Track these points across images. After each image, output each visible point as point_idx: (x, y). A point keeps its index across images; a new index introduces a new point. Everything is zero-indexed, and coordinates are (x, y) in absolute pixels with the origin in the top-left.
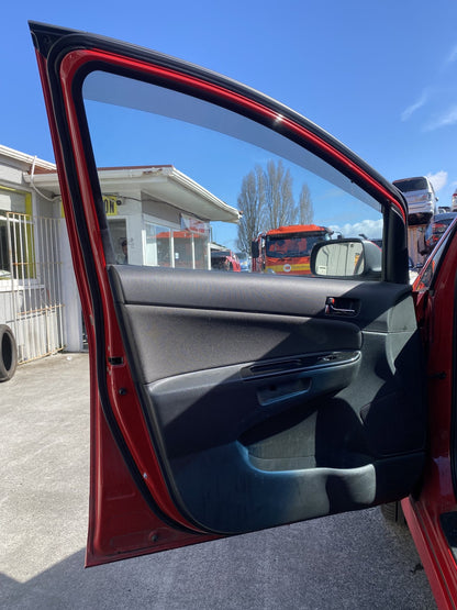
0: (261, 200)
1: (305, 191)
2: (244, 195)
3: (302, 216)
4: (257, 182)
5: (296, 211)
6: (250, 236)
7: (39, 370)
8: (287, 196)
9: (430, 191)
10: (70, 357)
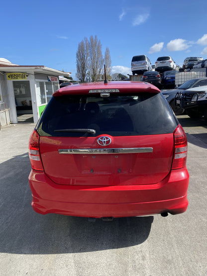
0: (87, 54)
1: (107, 50)
2: (79, 52)
3: (106, 62)
4: (85, 46)
5: (104, 60)
6: (82, 72)
7: (7, 129)
8: (99, 53)
9: (147, 61)
10: (14, 125)
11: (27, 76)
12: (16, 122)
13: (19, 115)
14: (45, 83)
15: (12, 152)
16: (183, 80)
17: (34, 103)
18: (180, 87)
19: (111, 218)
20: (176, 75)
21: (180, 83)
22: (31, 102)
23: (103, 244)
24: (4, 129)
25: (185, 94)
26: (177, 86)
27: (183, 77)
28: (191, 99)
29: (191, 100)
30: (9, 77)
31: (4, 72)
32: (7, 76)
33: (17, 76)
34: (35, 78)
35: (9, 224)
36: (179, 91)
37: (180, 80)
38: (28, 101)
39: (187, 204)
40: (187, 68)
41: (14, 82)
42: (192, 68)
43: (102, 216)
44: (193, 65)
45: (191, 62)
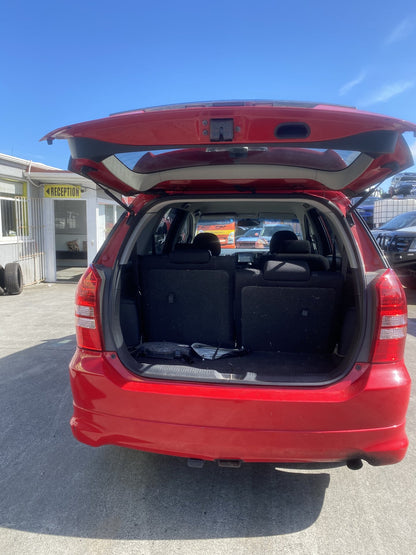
7: (35, 290)
10: (50, 285)
11: (82, 191)
12: (54, 280)
13: (59, 267)
14: (115, 208)
15: (39, 331)
16: (390, 215)
17: (92, 244)
18: (383, 227)
19: (236, 461)
20: (377, 204)
21: (383, 221)
22: (85, 243)
23: (215, 522)
24: (29, 291)
25: (396, 238)
26: (377, 226)
27: (390, 209)
28: (408, 247)
29: (407, 251)
30: (48, 191)
31: (40, 183)
32: (45, 189)
33: (62, 191)
34: (98, 196)
35: (20, 467)
36: (383, 233)
37: (384, 215)
38: (79, 243)
39: (406, 445)
40: (398, 194)
41: (56, 202)
42: (409, 193)
43: (217, 457)
44: (411, 187)
45: (405, 183)
